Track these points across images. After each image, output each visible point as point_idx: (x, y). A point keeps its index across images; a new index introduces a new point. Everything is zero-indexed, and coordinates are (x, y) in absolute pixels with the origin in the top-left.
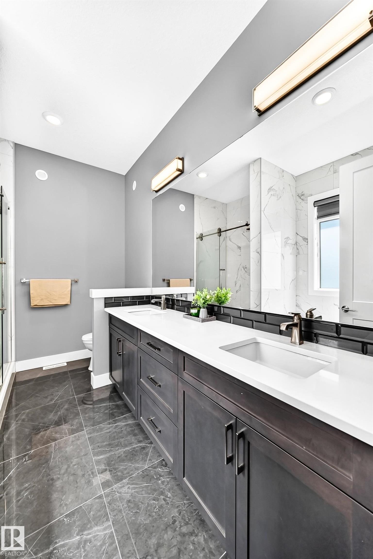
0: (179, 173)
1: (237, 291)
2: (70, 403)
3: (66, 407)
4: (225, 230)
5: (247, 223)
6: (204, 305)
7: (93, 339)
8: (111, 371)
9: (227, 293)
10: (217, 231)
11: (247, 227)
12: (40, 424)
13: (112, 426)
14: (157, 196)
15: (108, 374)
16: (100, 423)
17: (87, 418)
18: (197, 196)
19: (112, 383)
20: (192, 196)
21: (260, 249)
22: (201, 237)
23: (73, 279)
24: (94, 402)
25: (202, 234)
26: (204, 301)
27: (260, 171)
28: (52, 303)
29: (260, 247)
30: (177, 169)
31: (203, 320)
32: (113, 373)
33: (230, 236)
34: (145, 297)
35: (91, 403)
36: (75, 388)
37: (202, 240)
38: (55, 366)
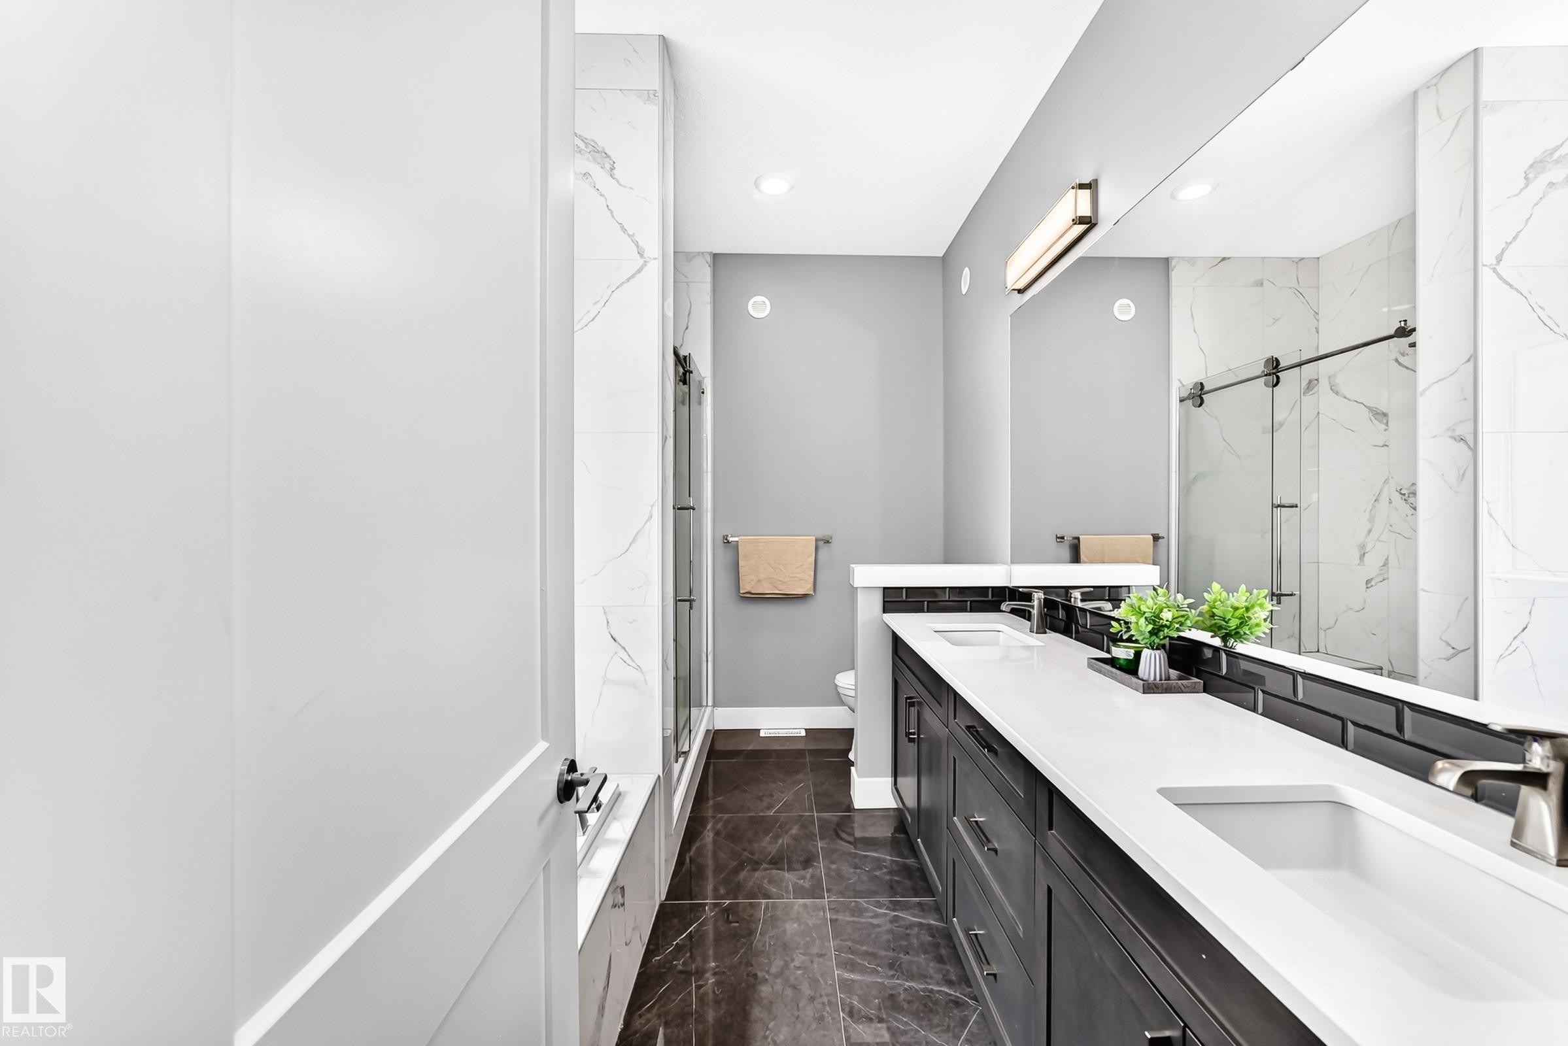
0: (1081, 228)
1: (1368, 582)
2: (803, 826)
3: (794, 831)
4: (1296, 360)
5: (1403, 323)
6: (1154, 638)
7: (856, 685)
8: (895, 775)
9: (1253, 606)
10: (1260, 369)
11: (1405, 341)
12: (745, 853)
13: (885, 915)
14: (1023, 303)
15: (888, 781)
16: (859, 894)
17: (832, 873)
18: (1183, 258)
19: (896, 807)
20: (1165, 264)
21: (1472, 421)
22: (1198, 395)
23: (820, 536)
24: (856, 839)
25: (1201, 384)
26: (1150, 627)
27: (1471, 109)
28: (780, 590)
29: (1471, 415)
30: (1073, 220)
31: (1149, 688)
32: (899, 779)
33: (1335, 375)
34: (990, 590)
35: (851, 839)
36: (816, 795)
37: (1200, 405)
38: (782, 733)
